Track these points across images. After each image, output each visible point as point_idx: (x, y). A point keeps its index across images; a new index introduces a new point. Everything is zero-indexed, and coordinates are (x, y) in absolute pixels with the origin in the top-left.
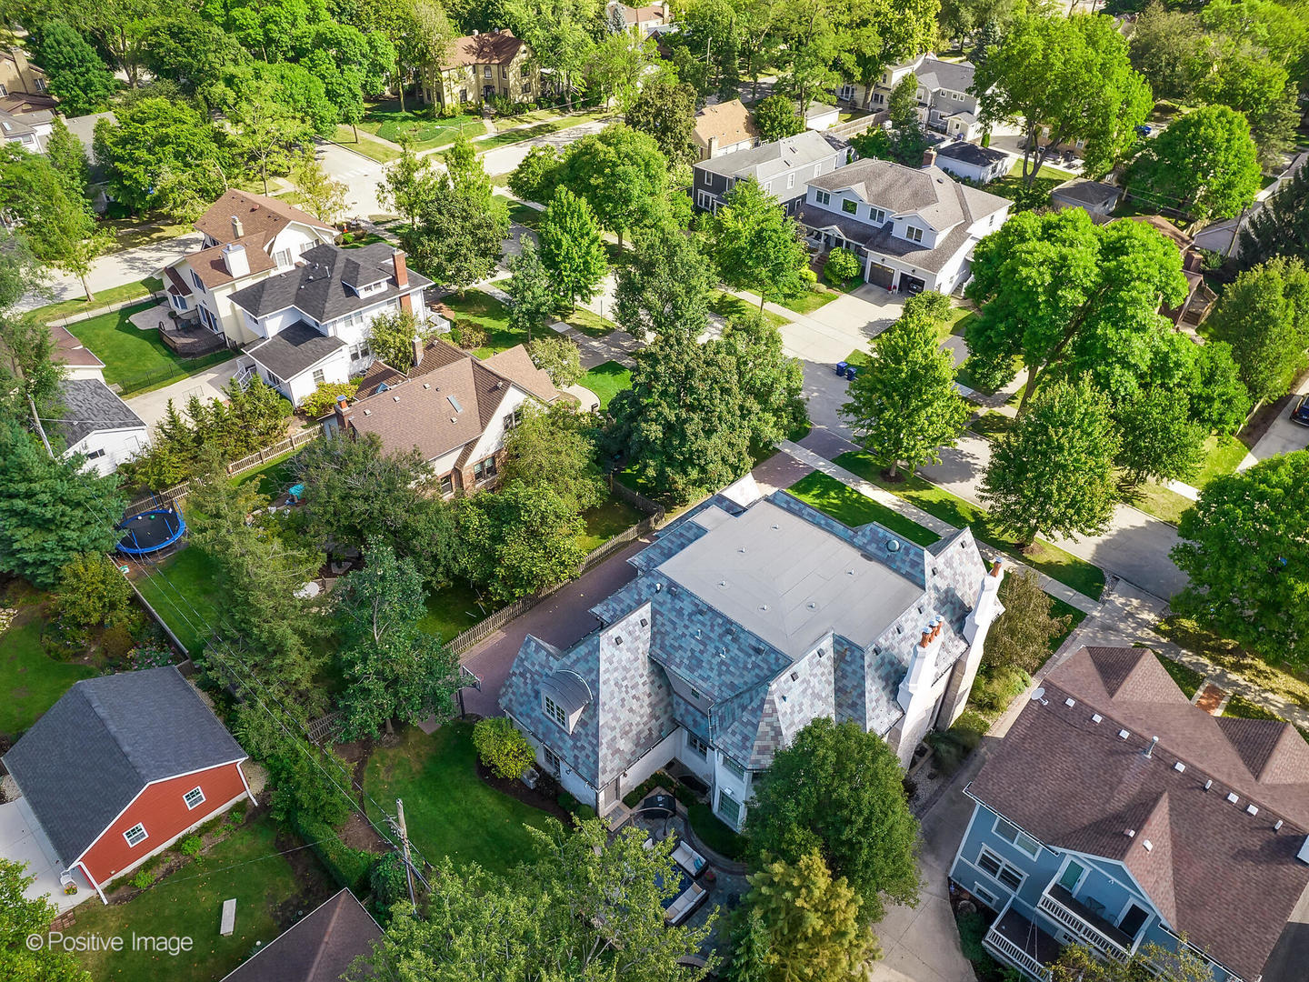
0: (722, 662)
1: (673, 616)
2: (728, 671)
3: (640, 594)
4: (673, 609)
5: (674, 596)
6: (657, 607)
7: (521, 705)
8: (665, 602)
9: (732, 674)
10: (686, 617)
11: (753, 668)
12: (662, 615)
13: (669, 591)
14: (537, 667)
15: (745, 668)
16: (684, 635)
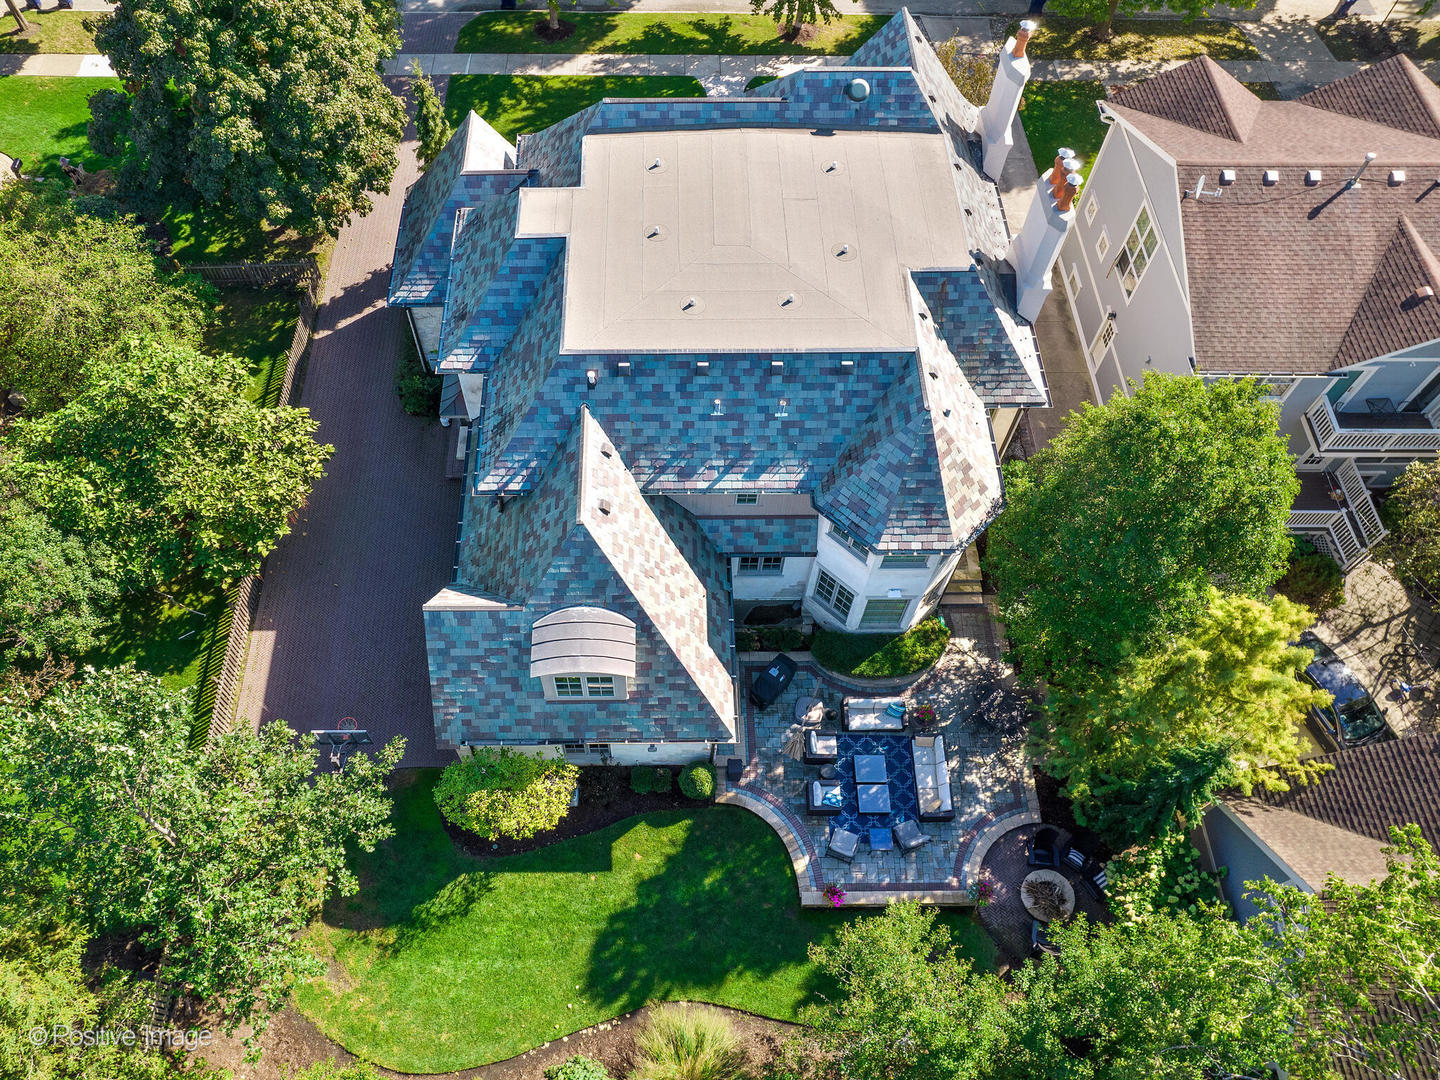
0: (787, 425)
1: (648, 408)
2: (804, 432)
3: (558, 410)
4: (641, 396)
5: (630, 376)
6: (608, 411)
7: (495, 715)
8: (617, 396)
9: (817, 432)
10: (675, 395)
11: (848, 402)
12: (625, 418)
13: (616, 372)
14: (484, 645)
15: (833, 409)
16: (688, 425)
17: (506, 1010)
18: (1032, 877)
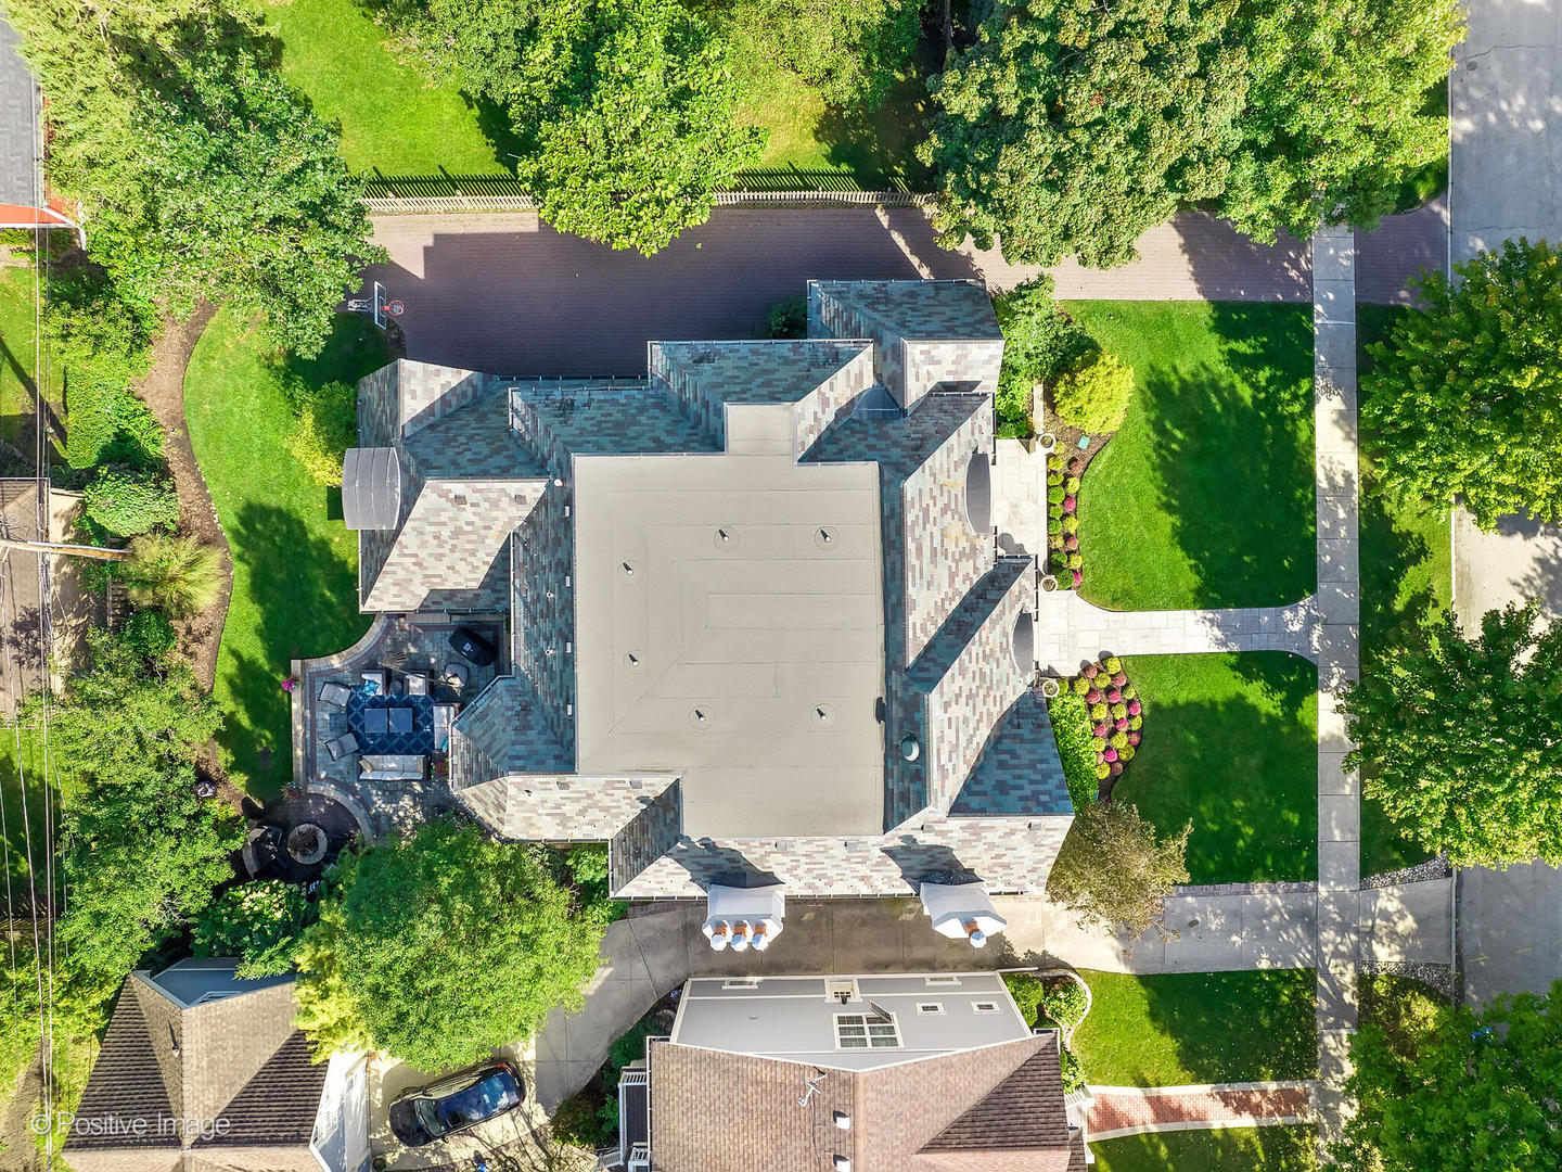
4: (556, 529)
5: (564, 517)
13: (565, 504)
17: (225, 448)
18: (321, 833)
